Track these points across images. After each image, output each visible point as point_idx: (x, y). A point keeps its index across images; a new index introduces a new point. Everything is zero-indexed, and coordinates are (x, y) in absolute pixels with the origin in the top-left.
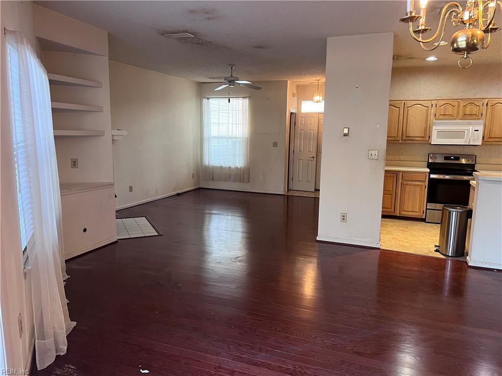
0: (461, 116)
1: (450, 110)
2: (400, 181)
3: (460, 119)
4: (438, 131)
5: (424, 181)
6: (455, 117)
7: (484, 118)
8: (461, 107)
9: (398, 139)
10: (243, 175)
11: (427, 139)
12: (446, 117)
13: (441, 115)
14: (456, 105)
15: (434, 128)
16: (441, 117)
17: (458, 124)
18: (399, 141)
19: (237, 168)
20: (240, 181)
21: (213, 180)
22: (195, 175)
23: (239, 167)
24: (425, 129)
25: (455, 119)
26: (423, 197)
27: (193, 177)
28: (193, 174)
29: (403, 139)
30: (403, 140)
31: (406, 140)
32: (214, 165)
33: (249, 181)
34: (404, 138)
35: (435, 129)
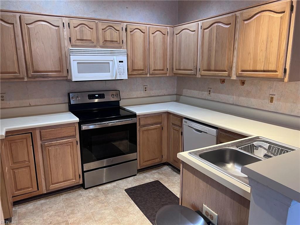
0: (101, 43)
1: (88, 34)
2: (39, 142)
3: (102, 47)
4: (78, 63)
5: (74, 136)
6: (95, 44)
7: (125, 47)
8: (100, 31)
9: (21, 76)
11: (65, 74)
12: (85, 43)
13: (78, 40)
14: (94, 27)
15: (72, 58)
16: (79, 43)
17: (99, 53)
18: (23, 78)
24: (60, 60)
25: (95, 47)
26: (76, 157)
29: (30, 76)
30: (30, 78)
31: (33, 77)
34: (31, 73)
35: (74, 60)
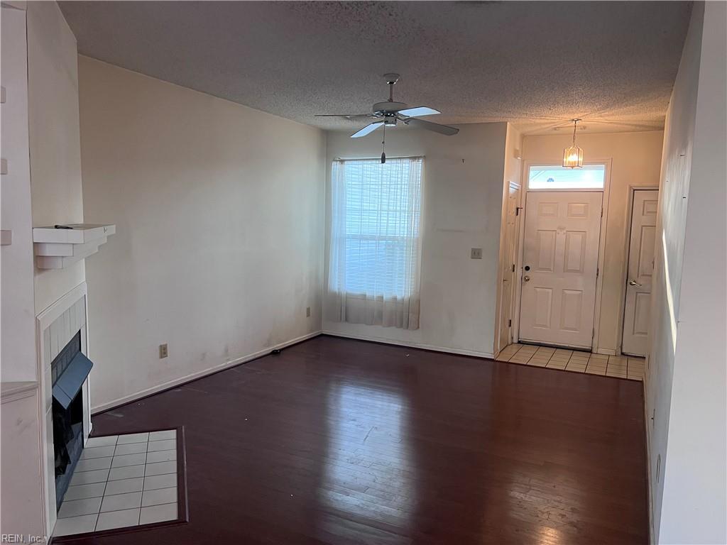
10: (407, 314)
19: (395, 299)
20: (401, 326)
21: (347, 320)
22: (311, 310)
23: (399, 297)
27: (308, 315)
28: (308, 310)
32: (349, 292)
33: (418, 327)
